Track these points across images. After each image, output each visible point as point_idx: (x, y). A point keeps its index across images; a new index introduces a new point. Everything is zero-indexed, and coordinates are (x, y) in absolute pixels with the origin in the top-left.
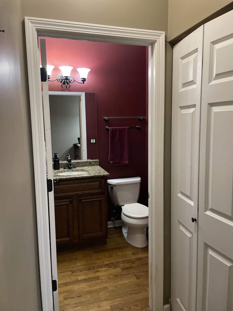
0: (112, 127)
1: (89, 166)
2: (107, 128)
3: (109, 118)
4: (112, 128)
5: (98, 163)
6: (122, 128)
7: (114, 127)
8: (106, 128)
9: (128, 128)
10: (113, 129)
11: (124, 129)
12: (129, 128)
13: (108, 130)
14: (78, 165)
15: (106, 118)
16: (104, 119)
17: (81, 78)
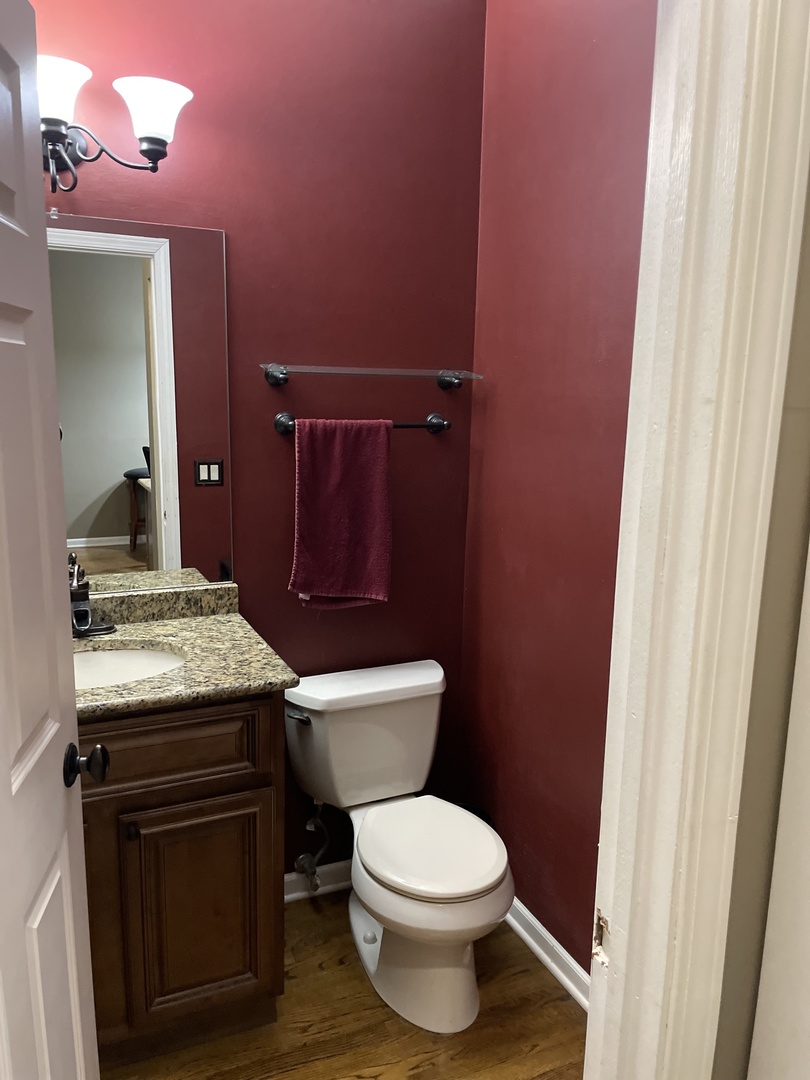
0: (307, 421)
1: (184, 616)
2: (282, 424)
3: (291, 369)
4: (311, 424)
5: (237, 600)
6: (360, 429)
7: (321, 421)
8: (278, 424)
9: (387, 428)
10: (312, 428)
11: (370, 429)
12: (395, 427)
13: (287, 432)
14: (125, 613)
15: (278, 371)
16: (268, 375)
17: (142, 140)
